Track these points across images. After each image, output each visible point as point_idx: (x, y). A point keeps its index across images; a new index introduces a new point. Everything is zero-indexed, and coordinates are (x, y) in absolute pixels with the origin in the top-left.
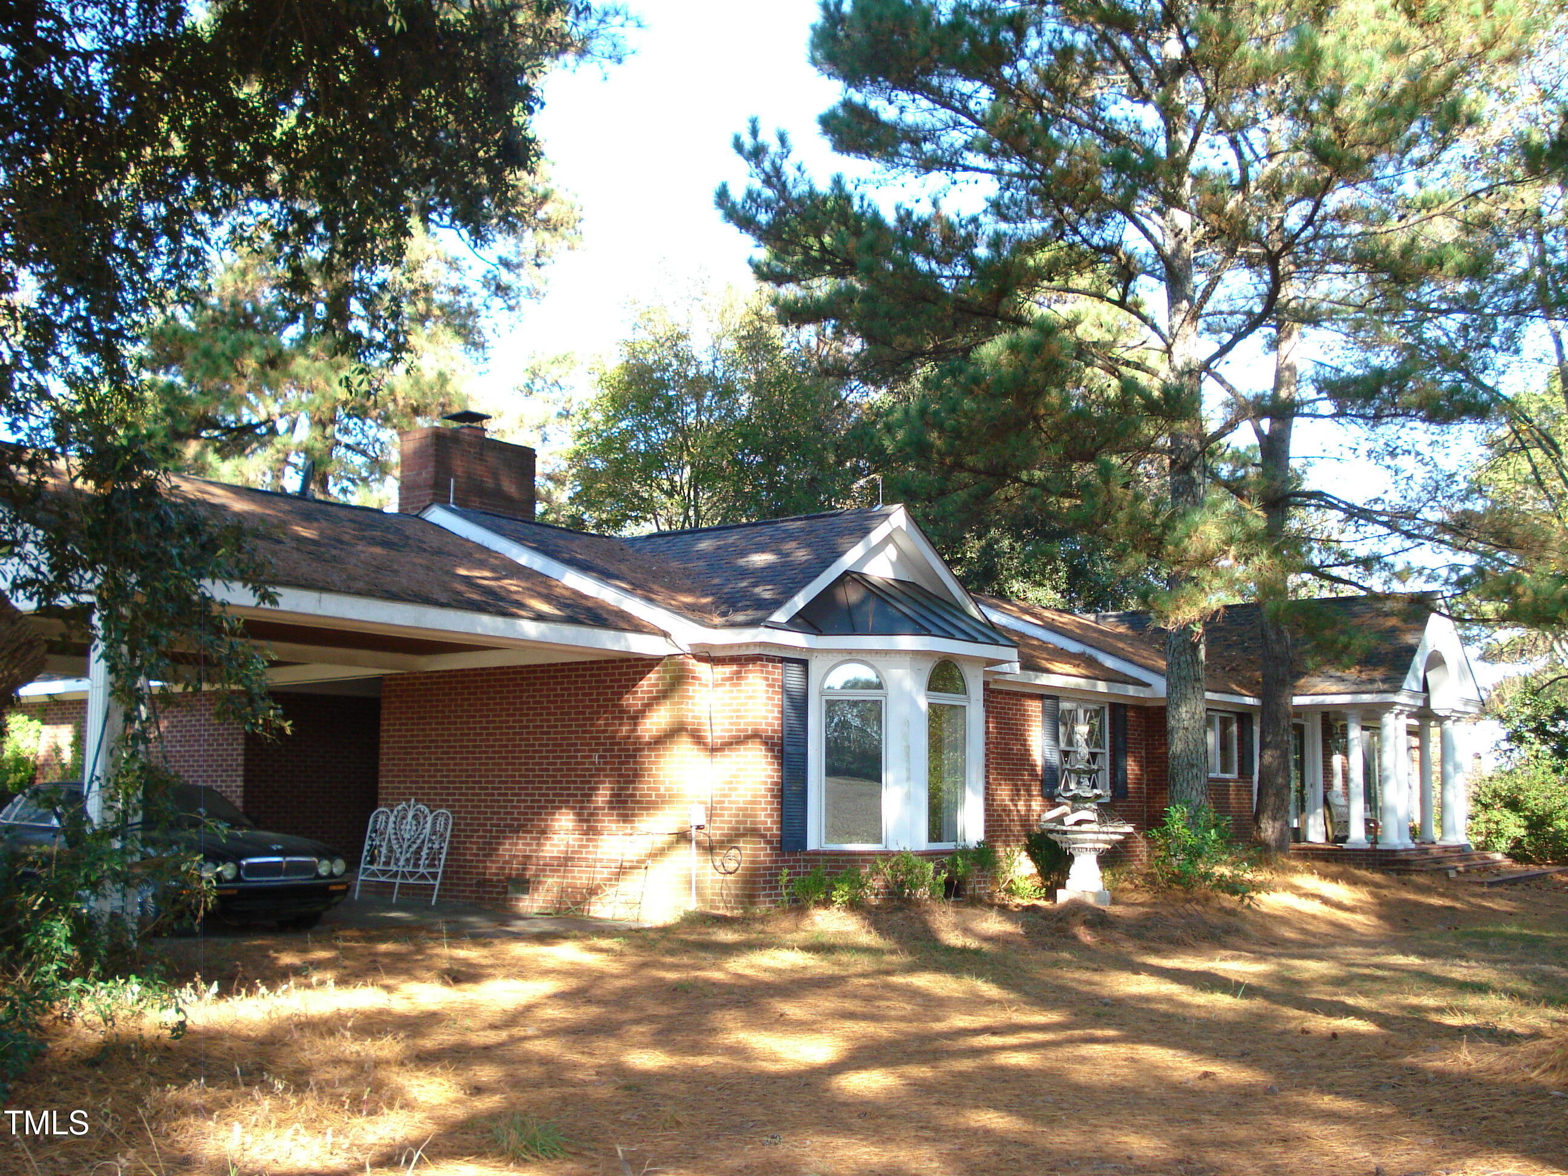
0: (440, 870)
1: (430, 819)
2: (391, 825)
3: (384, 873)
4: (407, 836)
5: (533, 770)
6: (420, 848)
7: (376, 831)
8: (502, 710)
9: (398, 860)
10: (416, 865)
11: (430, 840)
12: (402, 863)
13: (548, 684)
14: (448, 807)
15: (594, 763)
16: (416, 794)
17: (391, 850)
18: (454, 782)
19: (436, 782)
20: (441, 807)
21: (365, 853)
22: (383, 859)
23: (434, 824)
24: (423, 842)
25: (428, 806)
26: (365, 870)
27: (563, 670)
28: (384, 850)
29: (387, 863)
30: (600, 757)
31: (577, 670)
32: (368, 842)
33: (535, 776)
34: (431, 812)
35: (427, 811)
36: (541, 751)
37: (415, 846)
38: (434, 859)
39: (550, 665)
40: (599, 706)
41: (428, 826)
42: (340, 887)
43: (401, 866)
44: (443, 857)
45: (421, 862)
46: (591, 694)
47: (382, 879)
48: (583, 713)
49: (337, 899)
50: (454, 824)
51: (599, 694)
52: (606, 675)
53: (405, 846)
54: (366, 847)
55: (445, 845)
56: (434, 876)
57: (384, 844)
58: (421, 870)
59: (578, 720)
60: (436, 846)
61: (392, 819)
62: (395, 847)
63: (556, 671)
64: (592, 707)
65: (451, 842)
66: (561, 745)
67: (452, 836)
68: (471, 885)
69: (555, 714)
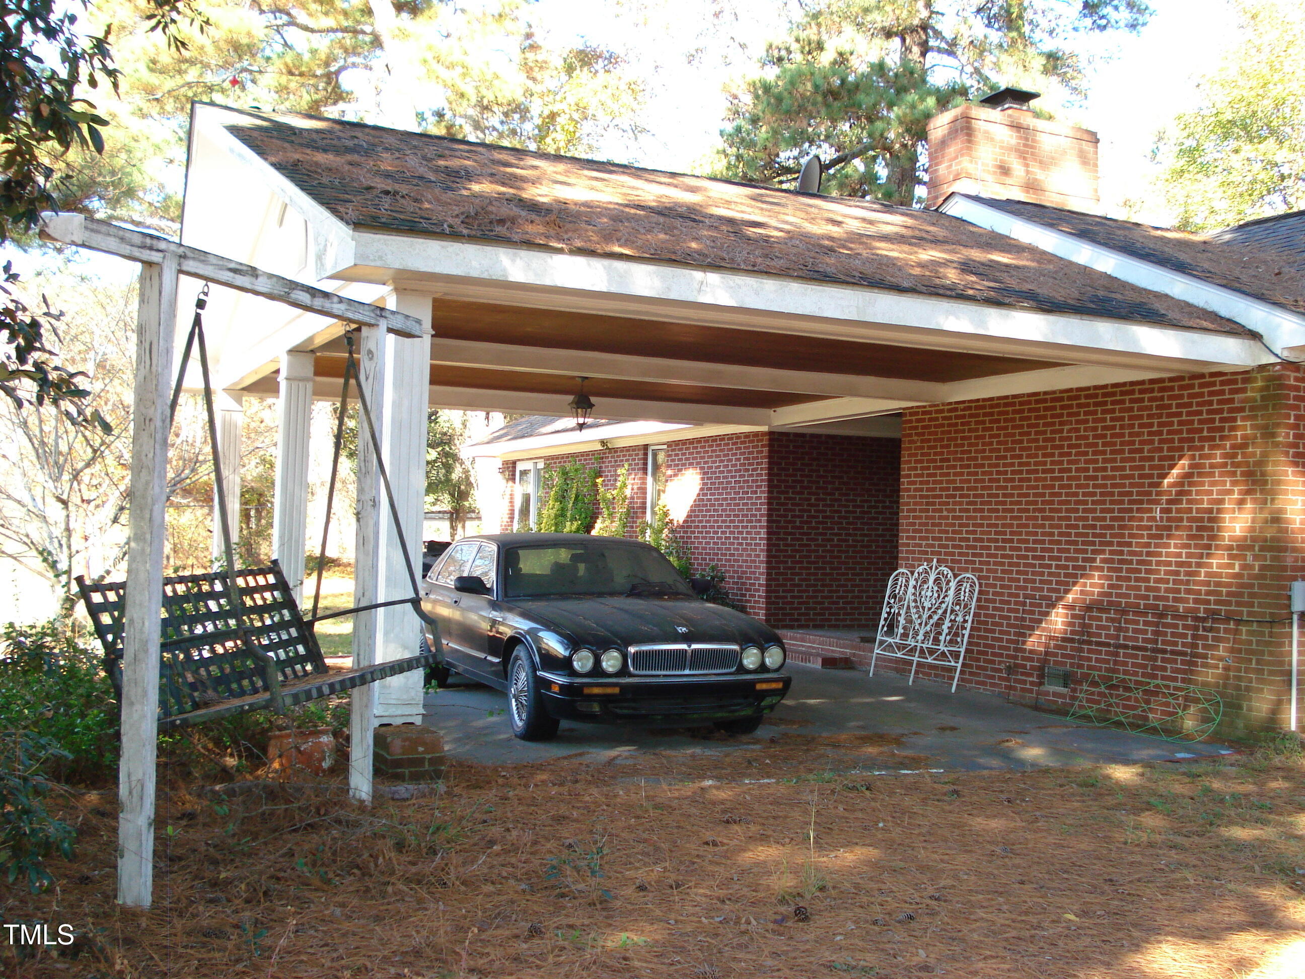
0: (963, 650)
1: (953, 585)
2: (911, 590)
3: (901, 647)
4: (927, 604)
5: (1076, 527)
6: (941, 619)
7: (895, 597)
8: (1038, 448)
9: (916, 634)
10: (936, 641)
11: (952, 611)
12: (920, 637)
13: (1095, 413)
14: (974, 570)
15: (1153, 519)
16: (939, 553)
17: (909, 621)
18: (982, 540)
19: (961, 540)
20: (966, 570)
21: (882, 622)
22: (901, 631)
23: (958, 591)
24: (945, 612)
25: (952, 569)
26: (882, 642)
27: (1113, 394)
28: (902, 620)
29: (905, 635)
30: (1163, 511)
31: (1132, 392)
32: (885, 609)
33: (1077, 535)
34: (955, 576)
35: (950, 574)
36: (1085, 503)
37: (936, 617)
38: (956, 634)
39: (1096, 387)
40: (1161, 441)
41: (951, 593)
42: (774, 686)
43: (918, 641)
44: (967, 633)
45: (942, 638)
46: (1151, 425)
47: (899, 655)
48: (1141, 451)
49: (767, 702)
50: (980, 592)
51: (1160, 424)
52: (1170, 398)
53: (925, 616)
54: (884, 615)
55: (970, 618)
56: (956, 656)
57: (903, 612)
58: (942, 647)
59: (1133, 460)
60: (960, 619)
61: (912, 582)
62: (915, 617)
63: (1105, 395)
64: (1151, 442)
65: (975, 614)
66: (1112, 494)
67: (979, 607)
68: (1000, 670)
69: (1104, 453)
